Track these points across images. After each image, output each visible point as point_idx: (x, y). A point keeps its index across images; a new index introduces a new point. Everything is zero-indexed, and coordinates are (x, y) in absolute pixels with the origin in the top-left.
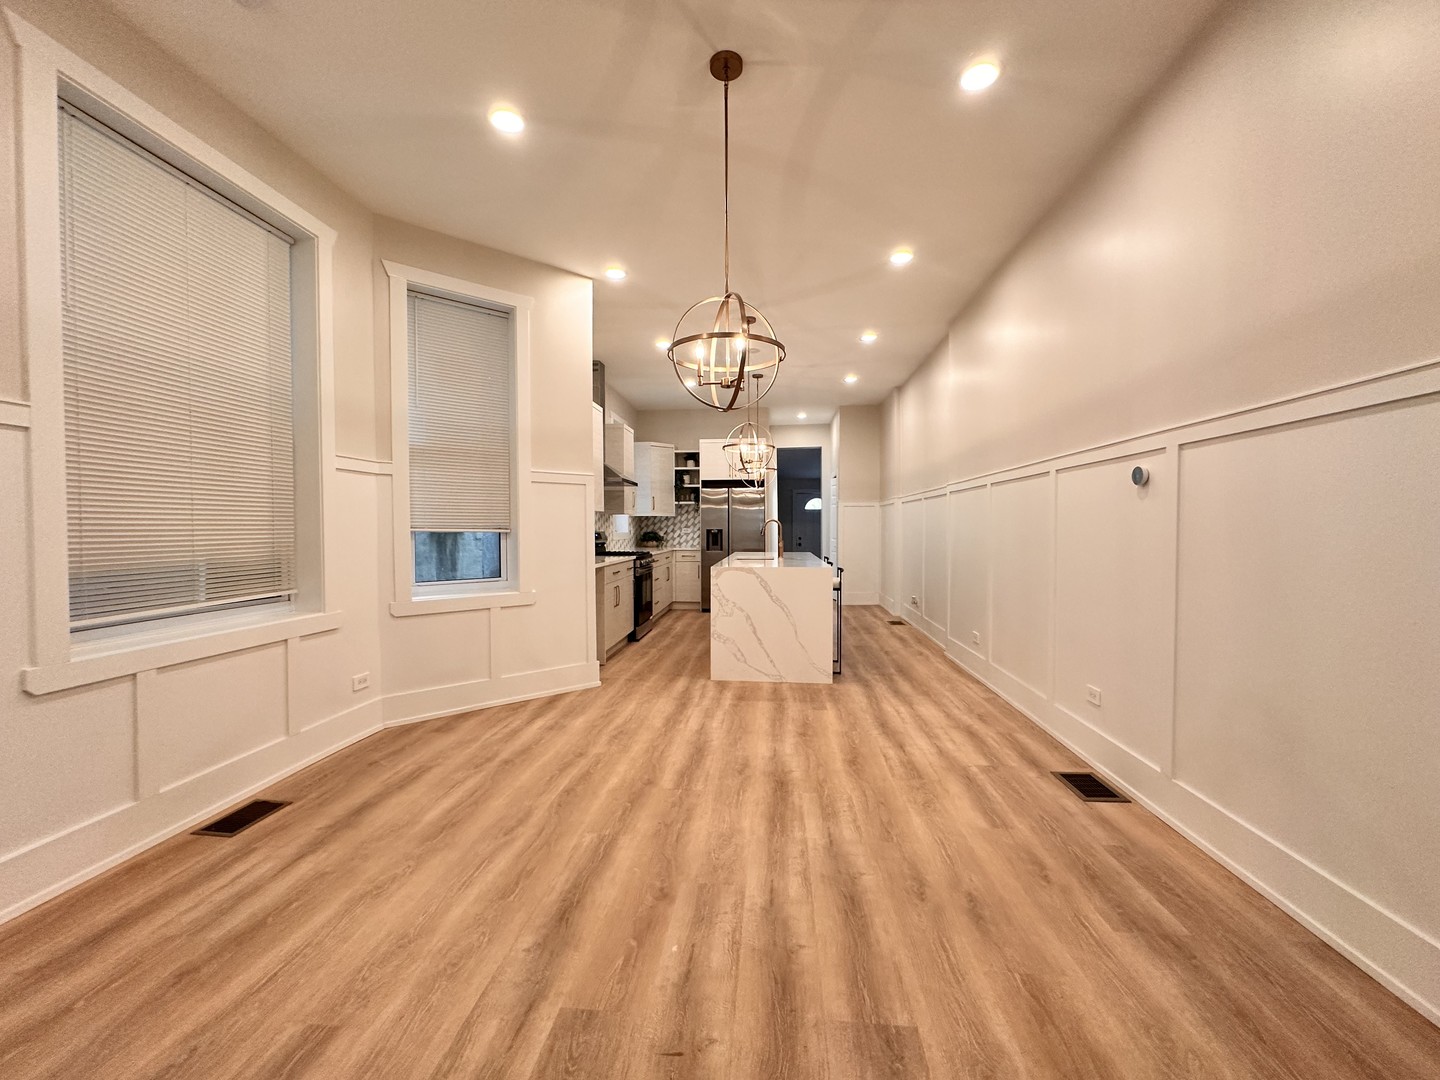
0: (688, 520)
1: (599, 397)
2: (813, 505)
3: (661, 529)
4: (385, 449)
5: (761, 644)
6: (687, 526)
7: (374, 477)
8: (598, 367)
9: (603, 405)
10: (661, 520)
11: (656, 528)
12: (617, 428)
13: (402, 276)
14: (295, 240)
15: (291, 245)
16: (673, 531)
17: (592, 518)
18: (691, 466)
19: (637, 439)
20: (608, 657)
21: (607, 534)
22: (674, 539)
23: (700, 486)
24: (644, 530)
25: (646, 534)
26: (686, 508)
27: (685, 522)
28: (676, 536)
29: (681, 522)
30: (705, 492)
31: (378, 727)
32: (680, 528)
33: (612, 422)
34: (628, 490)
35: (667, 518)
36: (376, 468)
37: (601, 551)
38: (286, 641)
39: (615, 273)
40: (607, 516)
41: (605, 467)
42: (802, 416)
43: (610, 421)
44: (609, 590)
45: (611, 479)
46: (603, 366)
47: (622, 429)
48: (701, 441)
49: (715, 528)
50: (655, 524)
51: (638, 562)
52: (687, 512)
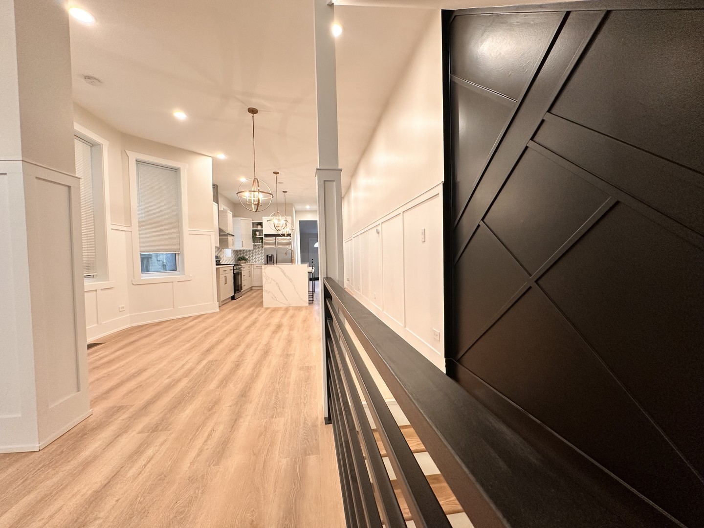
1: (216, 200)
3: (247, 255)
4: (129, 221)
5: (282, 293)
6: (258, 254)
7: (124, 232)
8: (215, 187)
9: (218, 203)
10: (247, 251)
11: (245, 255)
12: (225, 212)
13: (133, 156)
14: (92, 145)
15: (91, 147)
16: (252, 256)
17: (214, 250)
18: (259, 228)
19: (234, 216)
20: (223, 304)
21: (221, 257)
22: (252, 259)
23: (263, 236)
24: (239, 256)
25: (239, 258)
26: (258, 246)
27: (258, 252)
28: (254, 258)
29: (256, 252)
30: (266, 239)
31: (129, 326)
32: (255, 255)
33: (222, 209)
34: (230, 238)
35: (249, 251)
36: (125, 229)
37: (218, 263)
38: (96, 290)
39: (221, 156)
40: (221, 249)
41: (219, 229)
42: (308, 207)
43: (221, 209)
44: (222, 277)
45: (222, 233)
46: (217, 186)
47: (227, 212)
48: (263, 217)
49: (270, 254)
50: (244, 253)
51: (235, 268)
52: (258, 248)
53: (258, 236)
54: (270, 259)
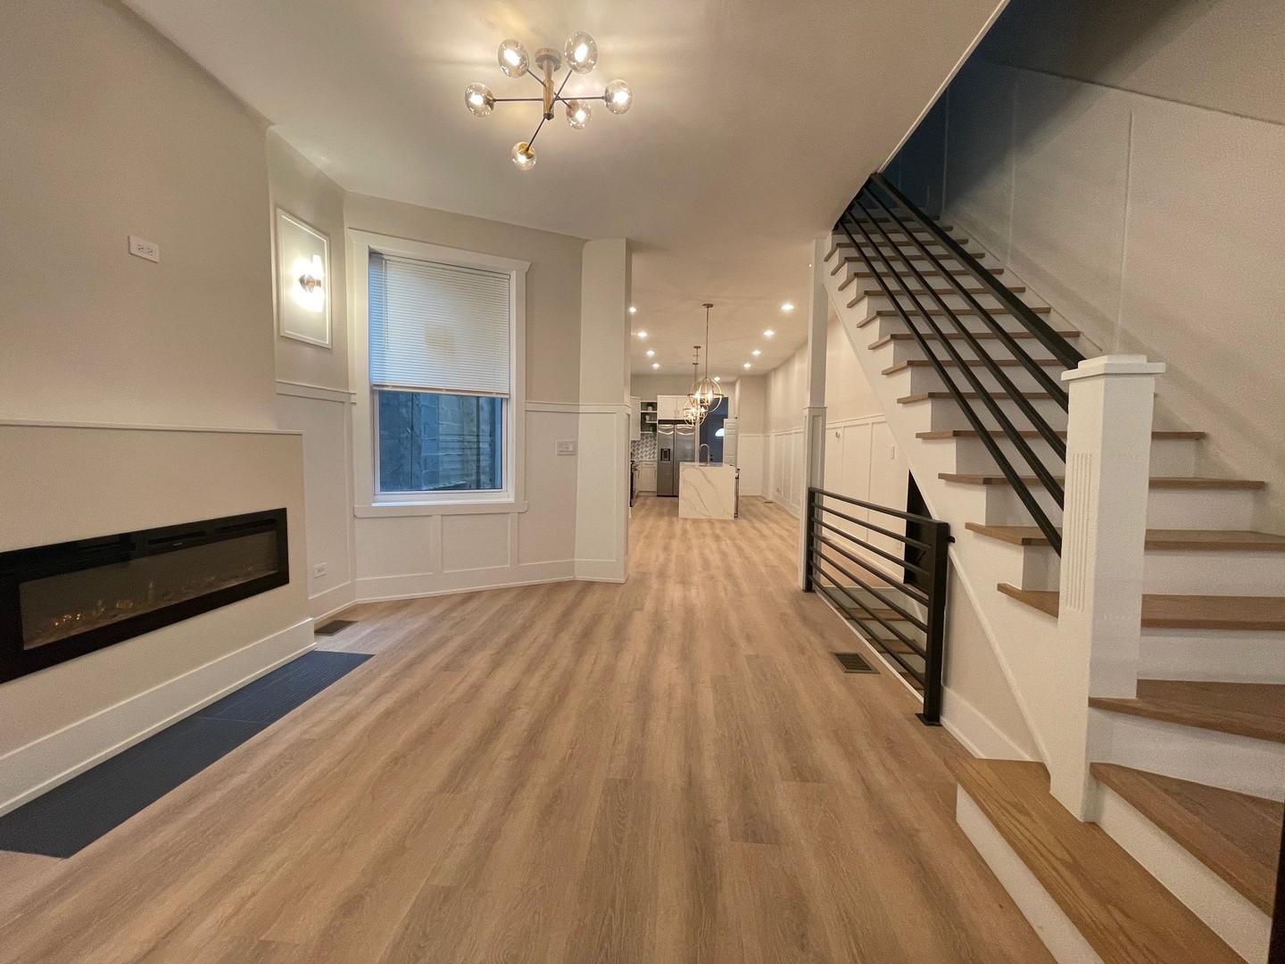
0: (646, 442)
2: (720, 433)
5: (702, 501)
6: (646, 446)
18: (650, 410)
23: (657, 422)
26: (647, 436)
30: (660, 426)
48: (658, 395)
49: (665, 448)
52: (648, 438)
53: (648, 422)
54: (665, 454)
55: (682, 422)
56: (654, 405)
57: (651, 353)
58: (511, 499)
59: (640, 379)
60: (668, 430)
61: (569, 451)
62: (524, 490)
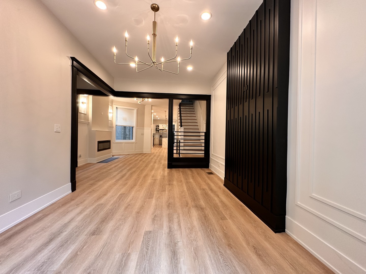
53: (157, 130)
54: (161, 136)
55: (164, 130)
56: (158, 126)
57: (157, 116)
58: (134, 141)
59: (155, 121)
60: (161, 131)
61: (143, 134)
62: (136, 140)
